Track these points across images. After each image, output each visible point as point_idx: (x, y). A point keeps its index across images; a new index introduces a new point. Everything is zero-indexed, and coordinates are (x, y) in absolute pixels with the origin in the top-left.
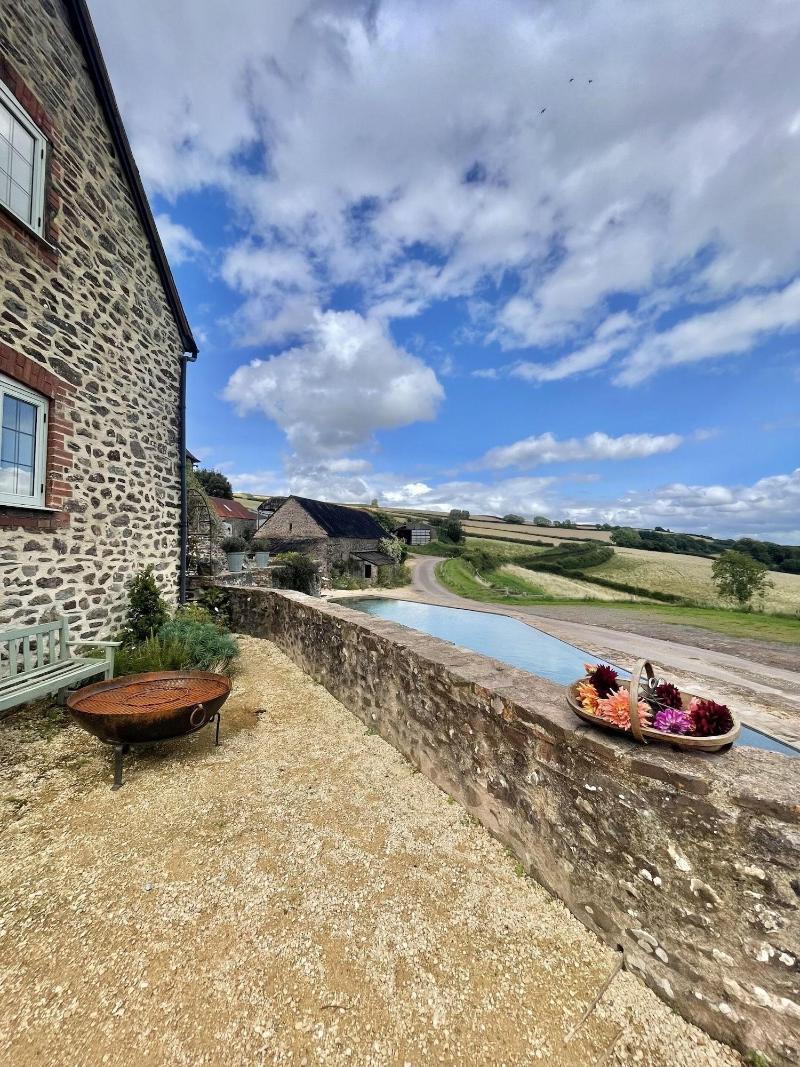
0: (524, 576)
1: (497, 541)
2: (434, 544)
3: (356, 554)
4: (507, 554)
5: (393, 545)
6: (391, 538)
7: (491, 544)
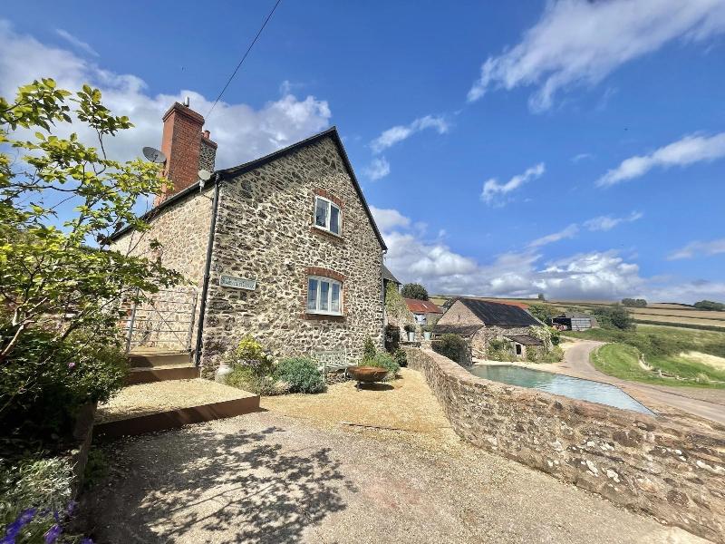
0: (714, 365)
1: (686, 329)
2: (594, 330)
3: (508, 337)
4: (697, 342)
5: (543, 331)
6: (539, 324)
7: (675, 331)
